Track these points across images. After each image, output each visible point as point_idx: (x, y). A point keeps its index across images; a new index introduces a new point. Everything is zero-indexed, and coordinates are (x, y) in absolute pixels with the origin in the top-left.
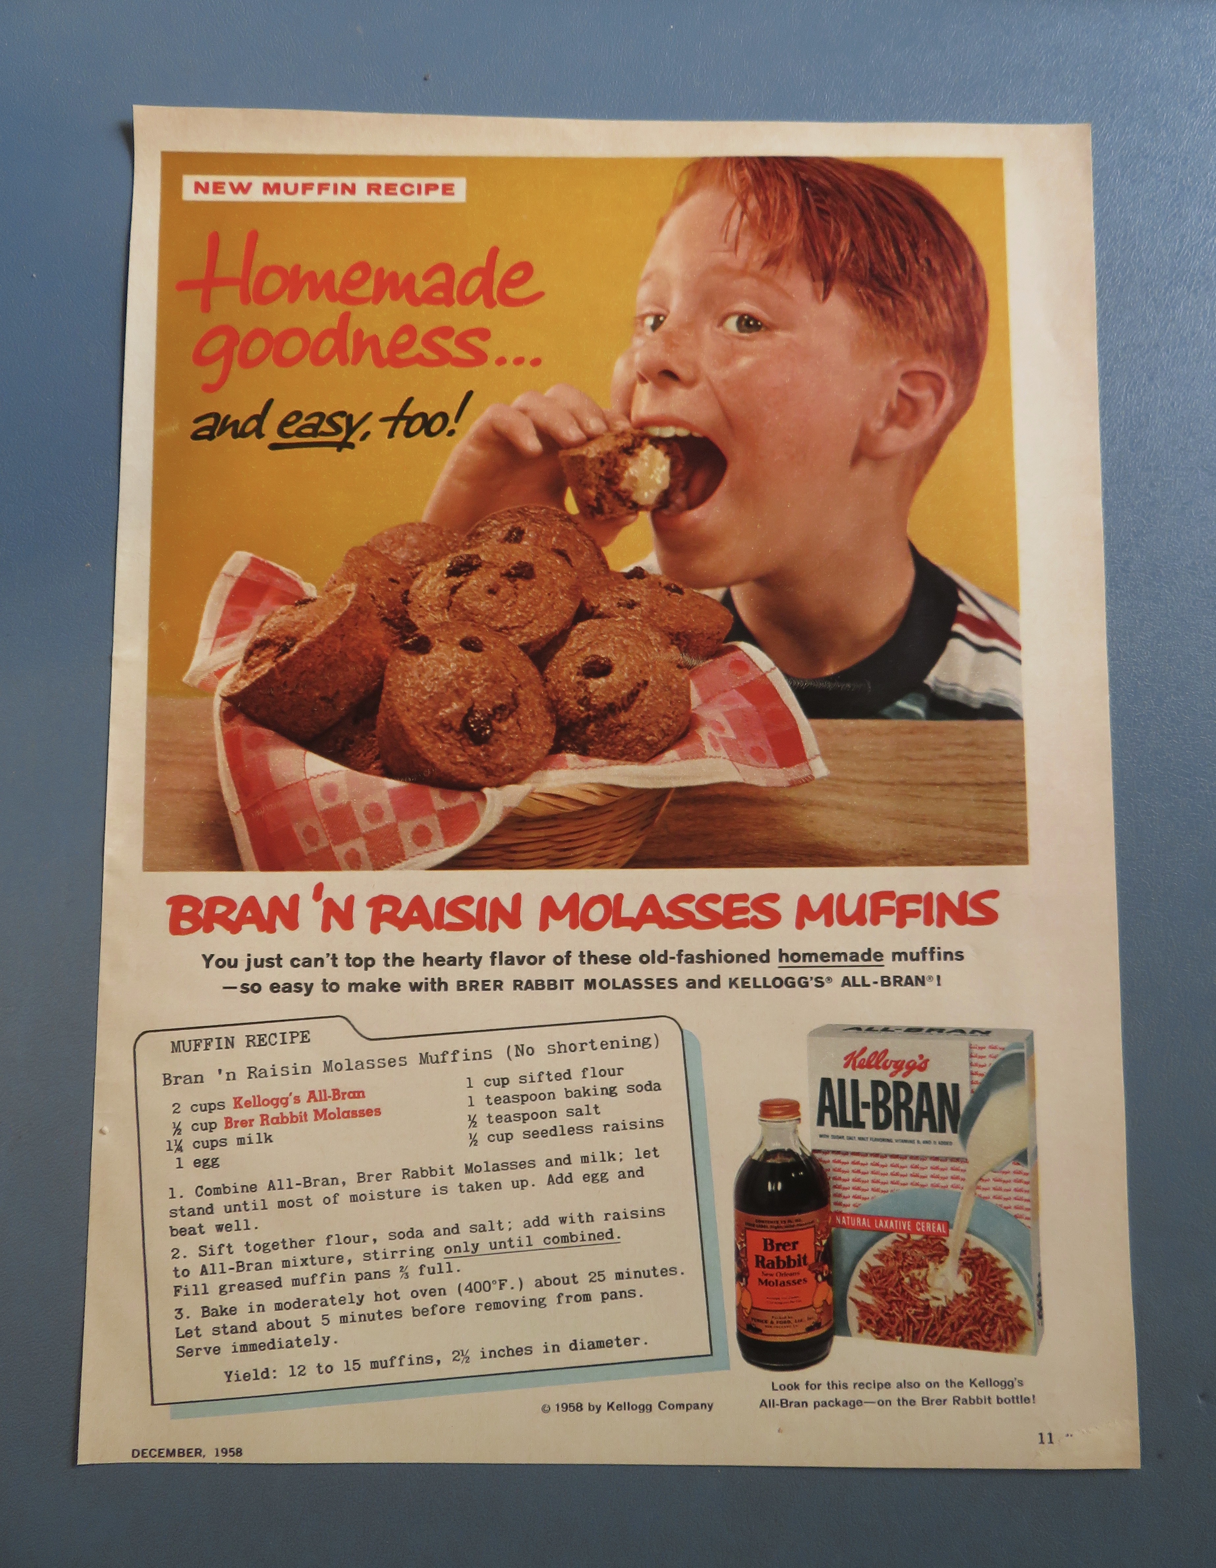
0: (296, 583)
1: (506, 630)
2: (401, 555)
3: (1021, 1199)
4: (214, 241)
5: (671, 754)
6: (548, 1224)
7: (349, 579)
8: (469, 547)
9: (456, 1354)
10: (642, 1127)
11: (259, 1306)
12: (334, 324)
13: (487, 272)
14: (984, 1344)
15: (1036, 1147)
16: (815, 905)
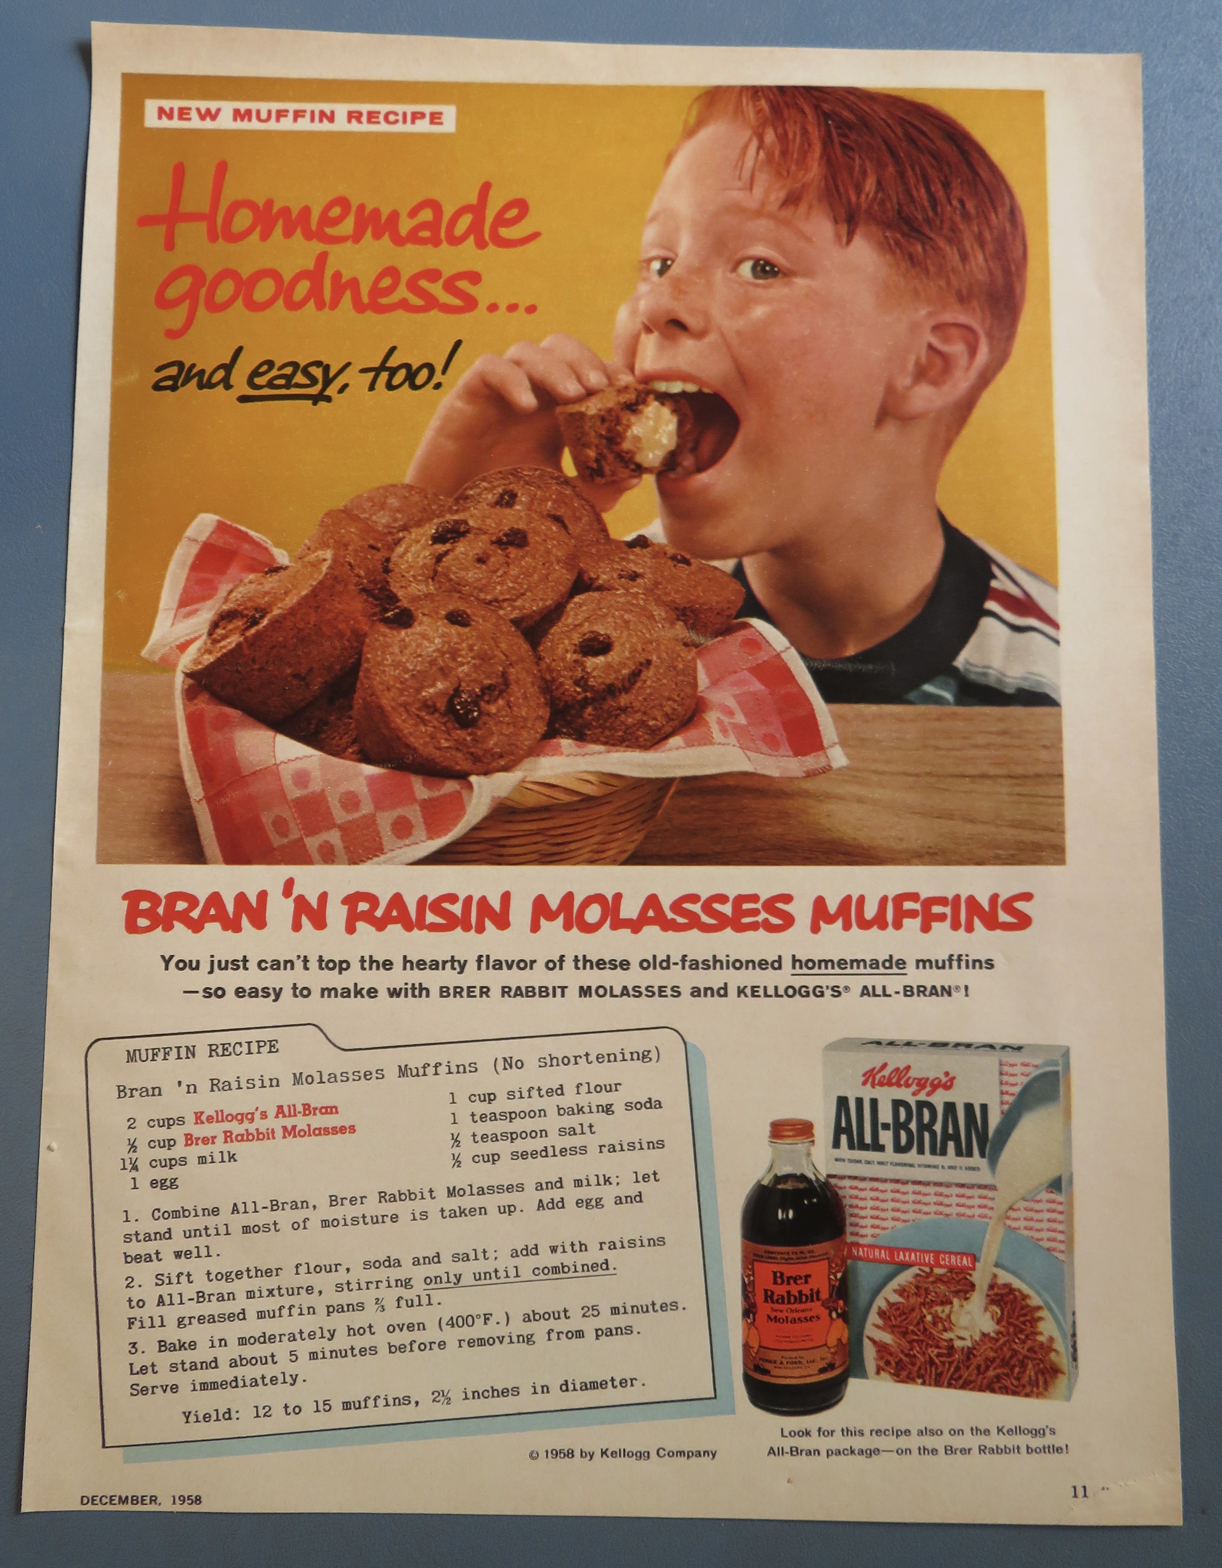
0: (266, 549)
1: (496, 603)
2: (382, 519)
3: (1054, 1231)
4: (179, 171)
5: (676, 741)
6: (537, 1254)
7: (324, 545)
8: (457, 511)
9: (436, 1394)
10: (642, 1148)
11: (221, 1340)
12: (310, 265)
13: (478, 209)
14: (1013, 1388)
15: (1072, 1174)
16: (832, 907)
